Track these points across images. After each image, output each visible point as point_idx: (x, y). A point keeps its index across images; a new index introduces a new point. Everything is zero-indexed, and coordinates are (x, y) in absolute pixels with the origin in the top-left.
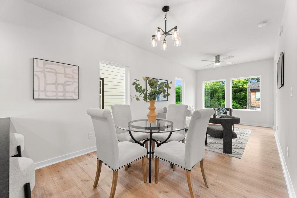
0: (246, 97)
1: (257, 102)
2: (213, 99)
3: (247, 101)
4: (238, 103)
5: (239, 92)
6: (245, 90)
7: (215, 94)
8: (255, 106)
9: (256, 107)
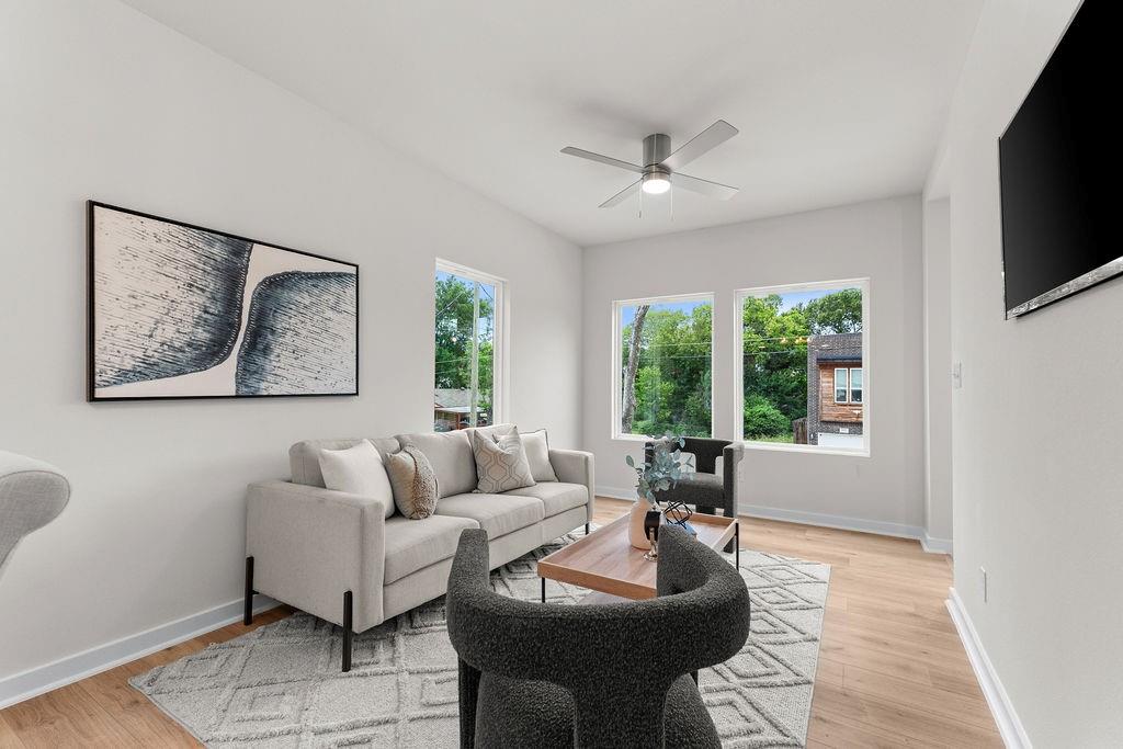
0: (803, 386)
1: (839, 405)
2: (695, 390)
3: (806, 402)
4: (779, 408)
5: (781, 368)
6: (800, 361)
7: (701, 372)
8: (833, 419)
9: (835, 423)
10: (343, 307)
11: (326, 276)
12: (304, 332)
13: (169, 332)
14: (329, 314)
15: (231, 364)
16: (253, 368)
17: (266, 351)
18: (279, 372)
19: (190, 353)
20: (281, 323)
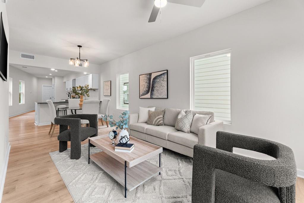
10: (164, 80)
11: (161, 75)
12: (158, 87)
13: (144, 89)
14: (162, 82)
15: (150, 93)
16: (152, 94)
17: (153, 90)
18: (155, 94)
19: (146, 92)
20: (155, 85)
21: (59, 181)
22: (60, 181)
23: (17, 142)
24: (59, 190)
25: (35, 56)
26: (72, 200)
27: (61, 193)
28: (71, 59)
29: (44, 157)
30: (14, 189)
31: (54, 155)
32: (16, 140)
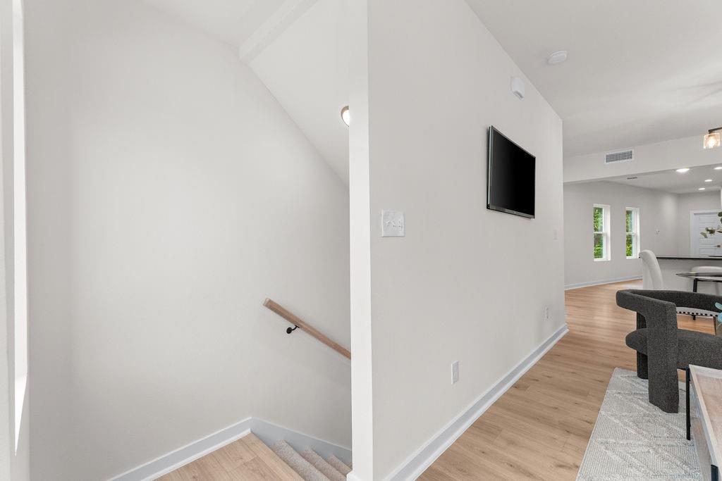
21: (586, 421)
22: (589, 422)
23: (582, 328)
24: (574, 434)
25: (633, 150)
26: (578, 464)
27: (572, 439)
28: (711, 131)
29: (601, 370)
30: (526, 388)
31: (619, 376)
32: (583, 325)
